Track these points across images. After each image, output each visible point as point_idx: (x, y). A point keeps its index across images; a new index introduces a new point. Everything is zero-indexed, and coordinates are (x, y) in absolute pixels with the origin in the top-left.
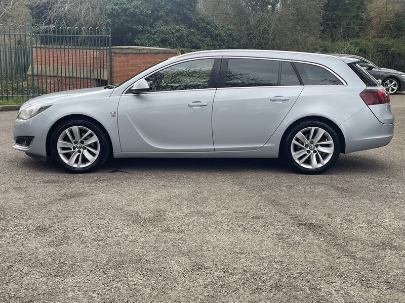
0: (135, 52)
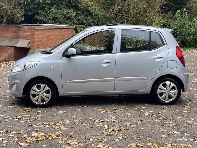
0: (47, 28)
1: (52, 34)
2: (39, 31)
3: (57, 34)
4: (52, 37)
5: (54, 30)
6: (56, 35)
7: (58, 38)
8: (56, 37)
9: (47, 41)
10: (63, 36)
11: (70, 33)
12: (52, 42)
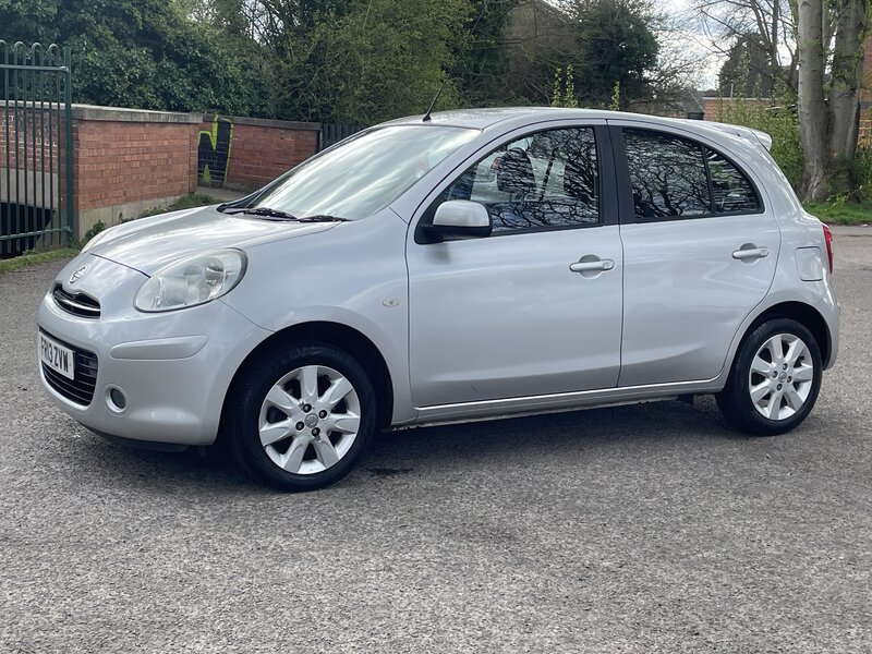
1: (135, 144)
2: (91, 132)
3: (148, 144)
4: (135, 158)
5: (141, 130)
6: (148, 150)
7: (153, 163)
8: (147, 157)
9: (118, 173)
10: (166, 155)
11: (187, 142)
12: (135, 177)
